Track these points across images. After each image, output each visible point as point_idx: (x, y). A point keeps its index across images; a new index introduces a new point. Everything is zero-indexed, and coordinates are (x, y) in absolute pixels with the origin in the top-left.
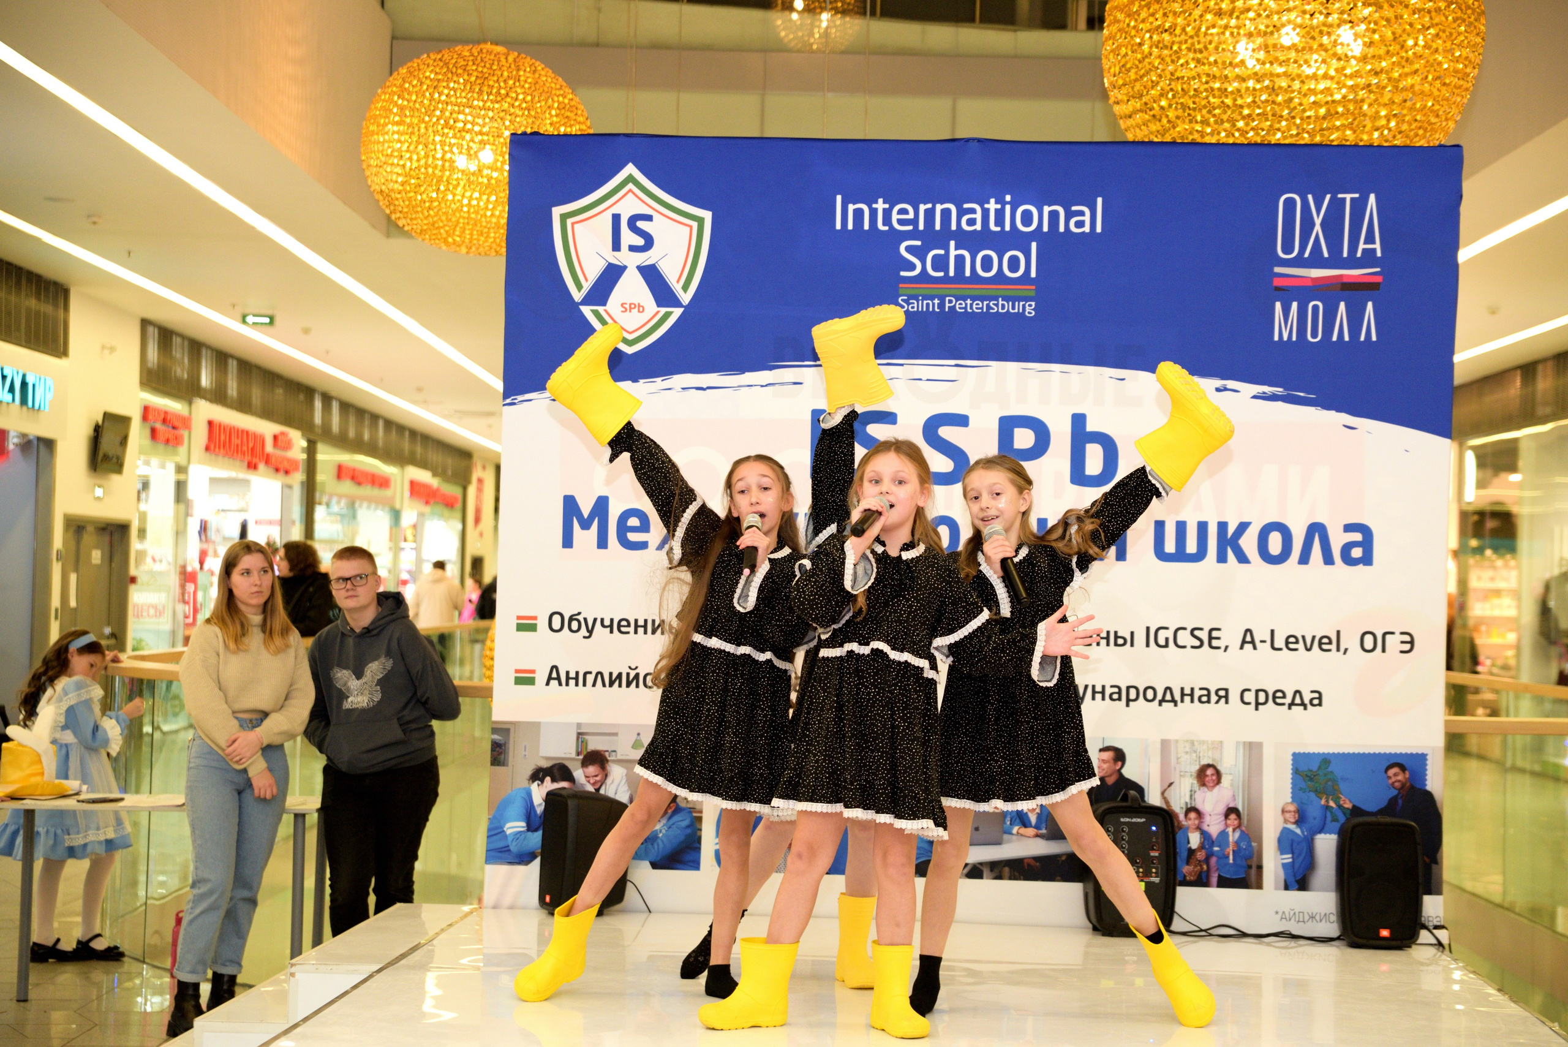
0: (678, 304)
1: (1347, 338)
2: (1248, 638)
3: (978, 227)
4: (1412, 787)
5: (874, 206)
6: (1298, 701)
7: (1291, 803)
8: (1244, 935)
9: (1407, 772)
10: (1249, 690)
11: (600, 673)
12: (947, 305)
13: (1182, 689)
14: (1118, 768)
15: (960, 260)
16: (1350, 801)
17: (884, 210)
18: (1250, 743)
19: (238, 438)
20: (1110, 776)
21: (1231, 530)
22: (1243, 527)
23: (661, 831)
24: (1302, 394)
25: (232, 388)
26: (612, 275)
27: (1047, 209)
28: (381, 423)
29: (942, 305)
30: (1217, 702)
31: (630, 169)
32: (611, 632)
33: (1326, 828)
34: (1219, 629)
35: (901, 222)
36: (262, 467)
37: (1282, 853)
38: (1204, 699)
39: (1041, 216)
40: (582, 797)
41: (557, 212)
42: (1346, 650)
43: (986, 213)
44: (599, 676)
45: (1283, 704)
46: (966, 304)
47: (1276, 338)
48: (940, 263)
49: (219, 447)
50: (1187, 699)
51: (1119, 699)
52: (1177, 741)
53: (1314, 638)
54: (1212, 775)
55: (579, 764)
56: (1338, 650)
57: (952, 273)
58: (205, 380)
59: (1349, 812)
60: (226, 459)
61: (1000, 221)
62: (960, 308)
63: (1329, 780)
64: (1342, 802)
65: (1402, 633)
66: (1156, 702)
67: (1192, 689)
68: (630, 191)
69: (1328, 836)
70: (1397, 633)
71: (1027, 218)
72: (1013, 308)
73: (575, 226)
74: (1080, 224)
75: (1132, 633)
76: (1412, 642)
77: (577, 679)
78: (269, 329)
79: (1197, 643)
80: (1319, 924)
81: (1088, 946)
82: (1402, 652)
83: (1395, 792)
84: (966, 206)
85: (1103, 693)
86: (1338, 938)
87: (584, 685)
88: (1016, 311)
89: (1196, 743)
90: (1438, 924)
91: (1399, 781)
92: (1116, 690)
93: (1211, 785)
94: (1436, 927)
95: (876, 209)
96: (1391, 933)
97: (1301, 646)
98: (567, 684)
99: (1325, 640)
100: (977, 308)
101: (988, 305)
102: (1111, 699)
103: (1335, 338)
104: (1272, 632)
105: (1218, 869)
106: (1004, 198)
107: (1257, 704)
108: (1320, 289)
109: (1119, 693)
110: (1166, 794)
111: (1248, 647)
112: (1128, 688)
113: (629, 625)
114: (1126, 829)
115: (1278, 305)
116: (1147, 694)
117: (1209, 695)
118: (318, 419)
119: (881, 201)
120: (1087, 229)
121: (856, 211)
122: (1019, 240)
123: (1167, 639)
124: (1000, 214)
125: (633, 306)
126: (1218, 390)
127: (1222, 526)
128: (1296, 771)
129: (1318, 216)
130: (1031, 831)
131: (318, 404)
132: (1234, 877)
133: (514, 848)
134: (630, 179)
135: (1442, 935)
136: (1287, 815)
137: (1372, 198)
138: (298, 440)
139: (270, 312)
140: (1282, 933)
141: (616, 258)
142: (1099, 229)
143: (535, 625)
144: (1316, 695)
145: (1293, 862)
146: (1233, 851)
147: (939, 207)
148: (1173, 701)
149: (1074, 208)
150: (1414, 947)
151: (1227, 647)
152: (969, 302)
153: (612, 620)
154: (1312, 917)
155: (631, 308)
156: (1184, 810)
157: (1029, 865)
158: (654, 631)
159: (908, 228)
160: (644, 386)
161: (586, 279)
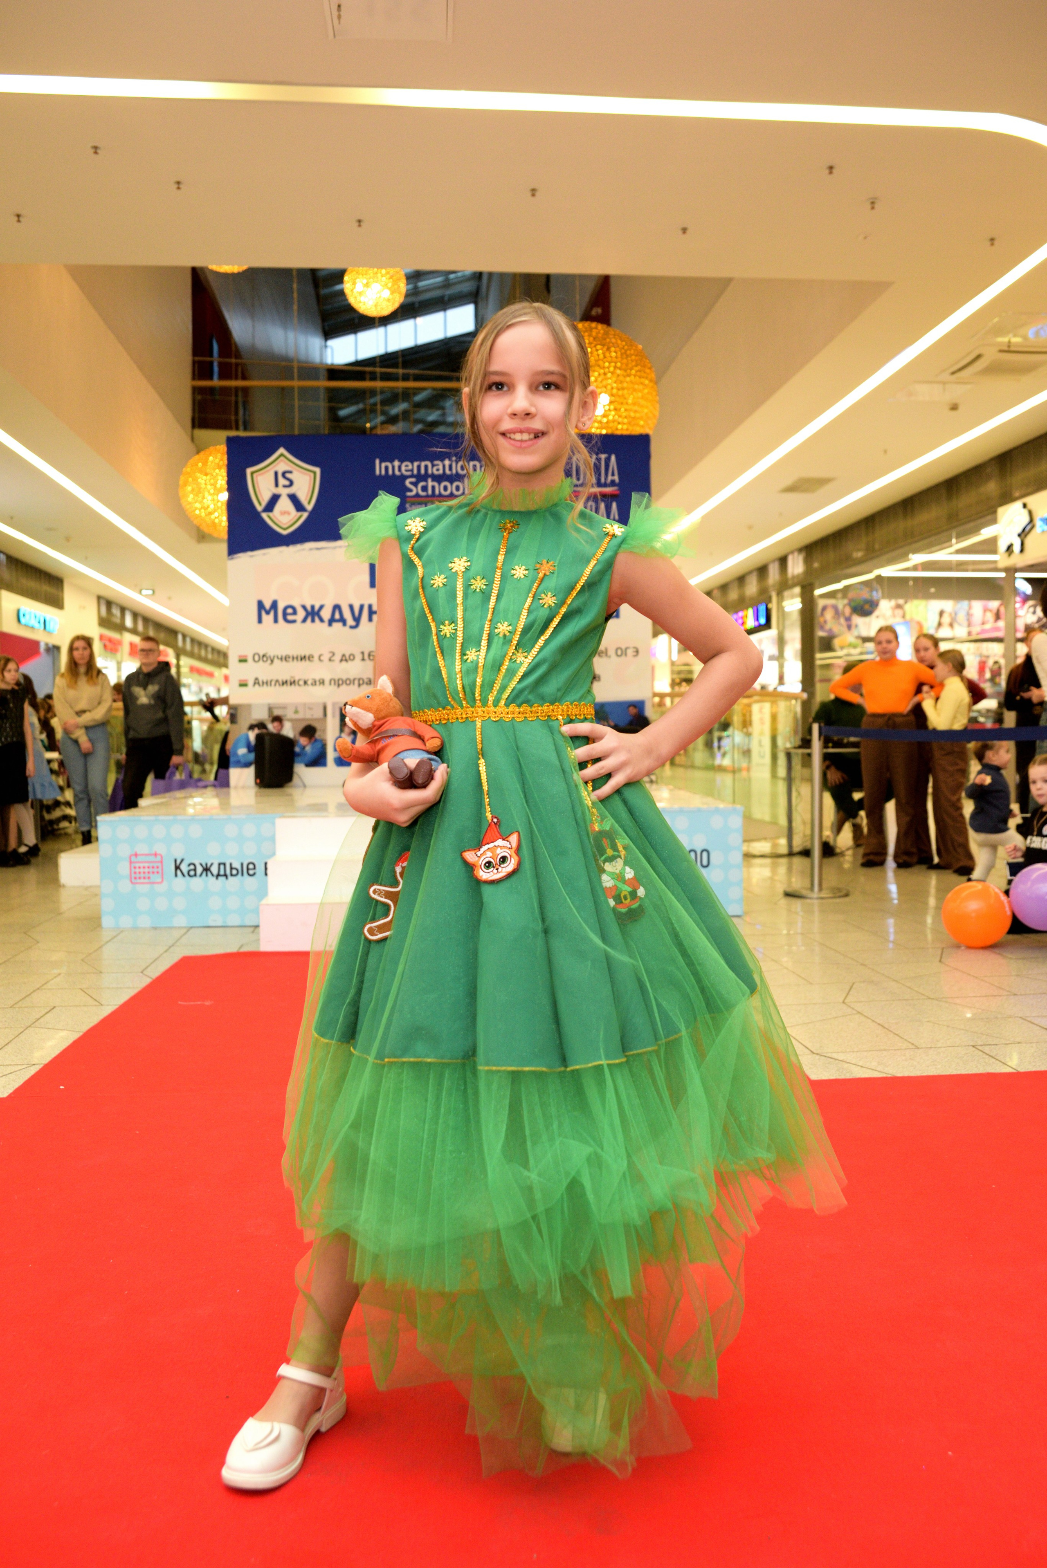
0: (306, 510)
3: (441, 472)
4: (639, 715)
5: (394, 463)
9: (637, 709)
11: (277, 681)
15: (433, 487)
16: (613, 723)
17: (398, 465)
23: (309, 750)
26: (275, 499)
31: (282, 450)
32: (282, 661)
35: (407, 471)
40: (271, 735)
41: (249, 471)
42: (610, 656)
43: (444, 466)
48: (424, 489)
55: (270, 721)
56: (606, 656)
57: (430, 493)
61: (450, 469)
63: (604, 714)
64: (609, 723)
65: (633, 648)
68: (282, 460)
70: (631, 648)
73: (257, 477)
76: (637, 652)
77: (267, 683)
82: (633, 656)
83: (632, 718)
84: (435, 463)
87: (271, 685)
91: (633, 713)
95: (395, 465)
98: (263, 686)
106: (452, 458)
113: (289, 657)
119: (396, 461)
121: (385, 466)
124: (450, 466)
131: (180, 637)
133: (243, 760)
134: (282, 455)
137: (613, 457)
139: (152, 588)
141: (277, 491)
143: (247, 659)
147: (423, 464)
153: (282, 656)
155: (284, 513)
158: (301, 659)
159: (409, 473)
160: (292, 548)
161: (263, 500)
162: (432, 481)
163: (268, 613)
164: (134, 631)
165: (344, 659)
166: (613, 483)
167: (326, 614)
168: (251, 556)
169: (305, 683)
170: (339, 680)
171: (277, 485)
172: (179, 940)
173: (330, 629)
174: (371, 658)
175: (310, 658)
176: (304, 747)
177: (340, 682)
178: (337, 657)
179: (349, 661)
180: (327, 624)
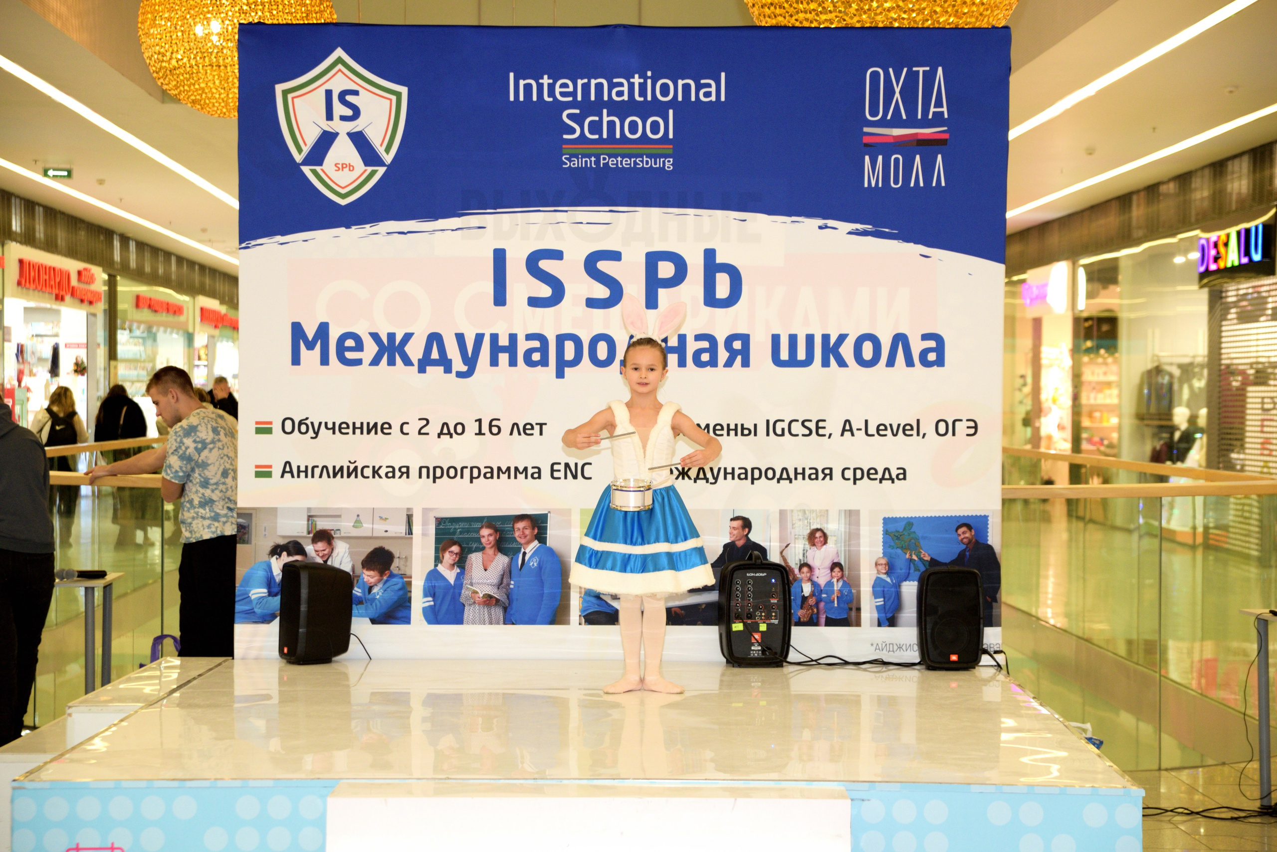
0: (381, 163)
1: (922, 184)
2: (847, 427)
3: (626, 97)
4: (977, 542)
5: (541, 81)
6: (887, 476)
7: (883, 558)
8: (846, 663)
9: (973, 531)
10: (849, 469)
11: (326, 467)
12: (602, 162)
13: (796, 469)
14: (745, 533)
15: (611, 124)
16: (929, 555)
17: (549, 84)
18: (850, 511)
19: (46, 274)
20: (739, 540)
21: (833, 341)
22: (842, 338)
23: (378, 594)
24: (887, 230)
25: (40, 231)
26: (326, 140)
27: (681, 83)
28: (173, 259)
29: (597, 162)
30: (823, 479)
31: (339, 53)
32: (334, 433)
33: (910, 577)
34: (824, 421)
35: (562, 94)
36: (68, 298)
37: (875, 598)
38: (813, 476)
39: (676, 89)
40: (312, 567)
41: (279, 88)
42: (924, 435)
43: (631, 86)
44: (325, 469)
45: (876, 479)
46: (617, 161)
47: (866, 185)
48: (596, 127)
49: (30, 282)
50: (800, 477)
51: (746, 478)
52: (792, 511)
53: (899, 425)
54: (820, 537)
55: (310, 541)
56: (918, 434)
57: (605, 136)
58: (16, 225)
59: (927, 563)
60: (36, 292)
61: (643, 92)
62: (612, 164)
63: (912, 538)
64: (922, 556)
65: (968, 420)
66: (775, 480)
67: (804, 469)
68: (340, 70)
69: (912, 583)
70: (964, 420)
71: (665, 90)
72: (655, 164)
73: (295, 100)
74: (707, 95)
75: (755, 425)
76: (976, 427)
77: (307, 472)
78: (67, 180)
80: (906, 653)
81: (722, 676)
82: (968, 435)
83: (964, 547)
84: (615, 80)
85: (733, 473)
86: (919, 663)
87: (313, 476)
88: (658, 166)
89: (807, 512)
90: (998, 649)
91: (967, 538)
92: (743, 471)
93: (820, 545)
94: (996, 652)
95: (542, 84)
96: (959, 658)
97: (889, 432)
98: (299, 476)
99: (908, 427)
100: (626, 164)
101: (635, 162)
102: (739, 478)
103: (912, 185)
104: (866, 421)
105: (825, 612)
106: (646, 73)
107: (855, 480)
108: (900, 145)
109: (746, 473)
110: (784, 554)
111: (848, 434)
112: (753, 469)
113: (348, 427)
114: (751, 582)
115: (867, 158)
116: (767, 473)
117: (817, 473)
118: (117, 257)
119: (546, 77)
120: (713, 98)
121: (525, 85)
122: (659, 108)
123: (783, 430)
124: (643, 87)
125: (344, 166)
126: (820, 228)
127: (826, 338)
128: (886, 532)
129: (898, 85)
131: (117, 244)
132: (838, 618)
133: (258, 610)
134: (339, 61)
135: (1000, 658)
136: (880, 567)
137: (940, 70)
138: (100, 275)
139: (67, 166)
140: (876, 660)
141: (329, 126)
142: (723, 99)
143: (271, 429)
144: (902, 471)
145: (885, 604)
146: (837, 597)
147: (593, 82)
148: (789, 479)
149: (703, 81)
150: (977, 668)
151: (830, 435)
152: (619, 159)
153: (334, 424)
154: (900, 648)
155: (343, 168)
156: (798, 566)
157: (675, 612)
158: (369, 432)
159: (568, 99)
160: (355, 231)
161: (305, 144)
162: (608, 115)
163: (310, 346)
164: (28, 239)
165: (446, 431)
166: (938, 119)
167: (415, 350)
168: (282, 244)
169: (375, 472)
170: (435, 468)
173: (422, 377)
174: (495, 430)
175: (385, 428)
176: (370, 589)
177: (438, 473)
178: (434, 428)
179: (454, 435)
180: (415, 368)
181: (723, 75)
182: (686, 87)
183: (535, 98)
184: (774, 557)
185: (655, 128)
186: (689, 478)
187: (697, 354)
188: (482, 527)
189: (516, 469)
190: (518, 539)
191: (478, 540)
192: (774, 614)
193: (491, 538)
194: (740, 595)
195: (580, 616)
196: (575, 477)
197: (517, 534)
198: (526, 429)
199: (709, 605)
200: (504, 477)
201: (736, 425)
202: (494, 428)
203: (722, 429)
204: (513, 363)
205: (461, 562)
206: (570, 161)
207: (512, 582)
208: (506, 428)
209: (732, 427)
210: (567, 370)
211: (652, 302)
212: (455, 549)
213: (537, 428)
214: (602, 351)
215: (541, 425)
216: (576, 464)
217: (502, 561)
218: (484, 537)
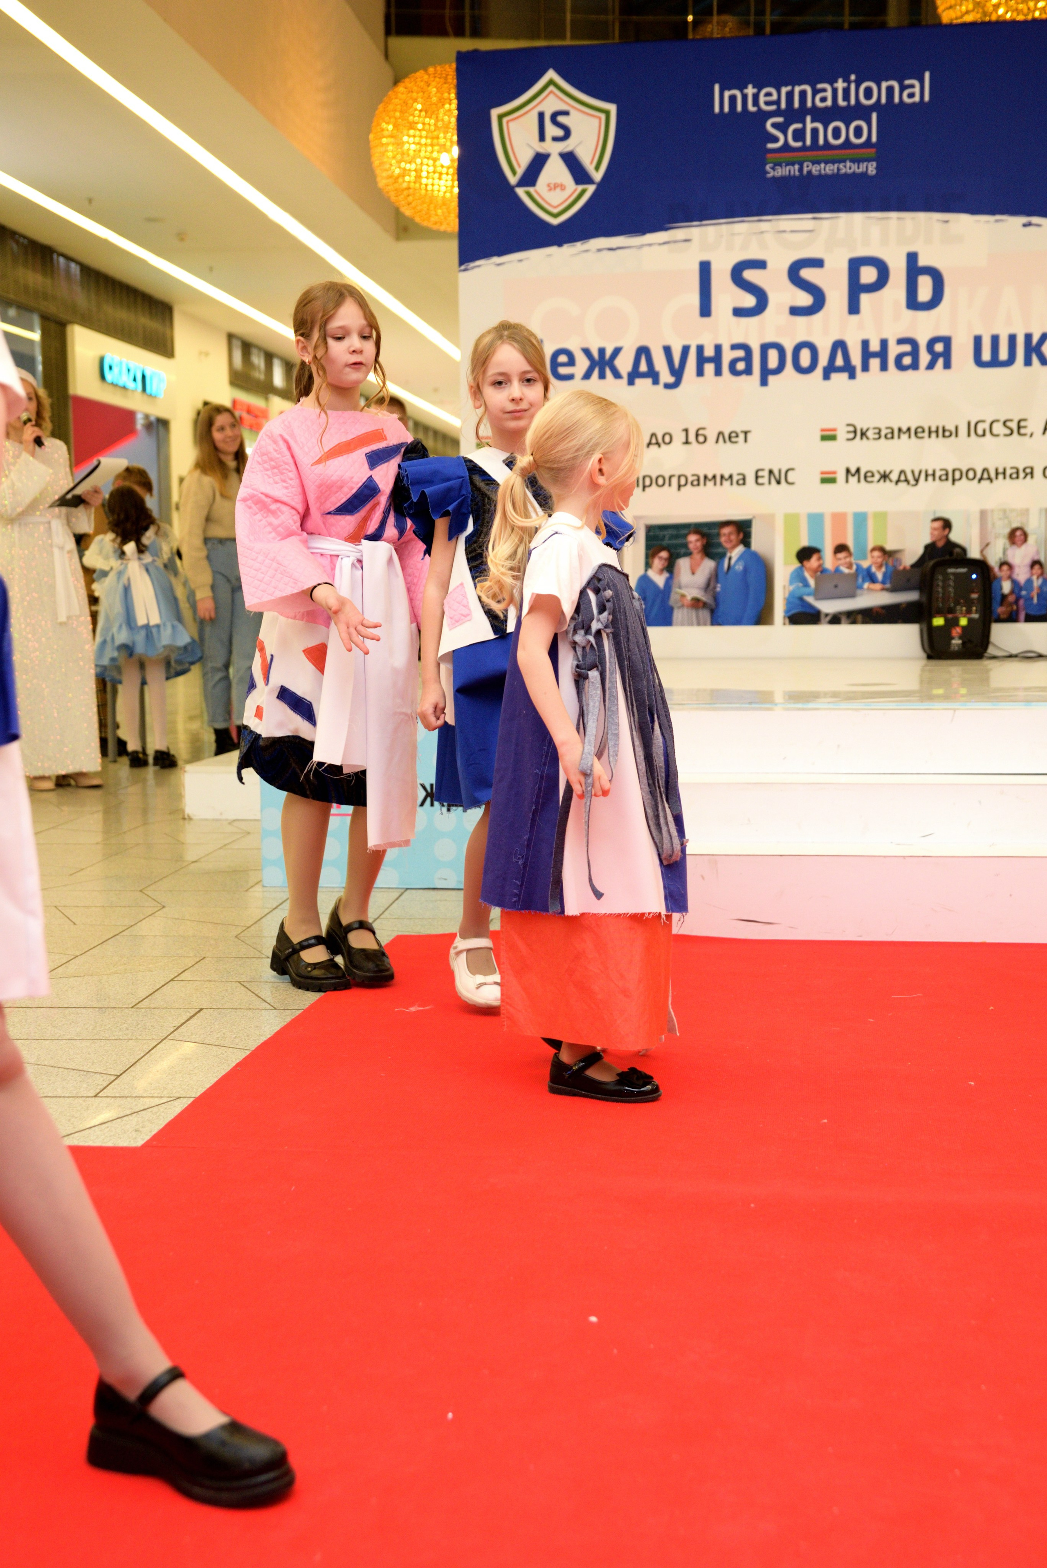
0: (591, 181)
3: (829, 103)
5: (746, 91)
8: (1042, 656)
12: (806, 169)
13: (997, 470)
14: (946, 534)
15: (815, 132)
17: (754, 94)
20: (940, 540)
21: (1035, 339)
22: (1044, 336)
26: (539, 161)
27: (884, 85)
29: (801, 170)
30: (1025, 477)
31: (551, 74)
34: (1025, 420)
35: (767, 103)
38: (1014, 476)
39: (881, 91)
41: (495, 113)
43: (835, 92)
46: (820, 169)
48: (799, 135)
50: (1001, 477)
51: (947, 479)
52: (992, 511)
54: (1021, 535)
57: (808, 142)
58: (277, 382)
61: (846, 97)
62: (816, 171)
66: (976, 480)
67: (1005, 468)
68: (552, 91)
71: (868, 93)
72: (858, 168)
73: (510, 123)
74: (911, 95)
75: (957, 428)
79: (1008, 432)
81: (923, 670)
84: (819, 86)
85: (934, 475)
88: (860, 170)
89: (1008, 511)
92: (945, 472)
93: (1019, 543)
95: (747, 94)
100: (830, 170)
101: (838, 167)
102: (941, 479)
105: (1025, 608)
106: (849, 77)
109: (947, 475)
110: (985, 552)
112: (954, 471)
114: (952, 577)
116: (969, 474)
117: (1017, 473)
119: (750, 86)
120: (917, 99)
121: (731, 97)
122: (862, 112)
123: (984, 431)
124: (846, 92)
125: (557, 185)
126: (1025, 225)
127: (1028, 337)
130: (878, 586)
132: (1039, 613)
134: (551, 82)
141: (543, 148)
146: (1038, 594)
147: (797, 89)
148: (989, 479)
149: (907, 82)
151: (1031, 435)
152: (823, 165)
155: (555, 188)
156: (998, 565)
157: (877, 612)
159: (773, 108)
160: (567, 250)
161: (519, 166)
162: (813, 121)
165: (654, 441)
167: (624, 364)
168: (499, 265)
171: (542, 138)
172: (387, 909)
173: (631, 387)
174: (701, 439)
177: (648, 482)
179: (663, 445)
180: (625, 380)
181: (927, 75)
182: (890, 90)
183: (739, 108)
184: (974, 553)
185: (858, 132)
186: (891, 481)
187: (899, 358)
188: (689, 533)
189: (722, 477)
190: (725, 544)
191: (685, 546)
192: (974, 608)
193: (699, 544)
194: (940, 590)
195: (785, 617)
196: (779, 482)
197: (723, 539)
198: (732, 437)
199: (910, 605)
200: (710, 484)
201: (937, 428)
202: (700, 436)
203: (923, 431)
204: (718, 372)
205: (670, 568)
206: (774, 170)
207: (719, 585)
208: (712, 437)
209: (934, 429)
210: (771, 379)
211: (854, 308)
212: (664, 554)
213: (742, 436)
214: (805, 358)
215: (746, 433)
216: (780, 471)
217: (708, 565)
218: (691, 542)
